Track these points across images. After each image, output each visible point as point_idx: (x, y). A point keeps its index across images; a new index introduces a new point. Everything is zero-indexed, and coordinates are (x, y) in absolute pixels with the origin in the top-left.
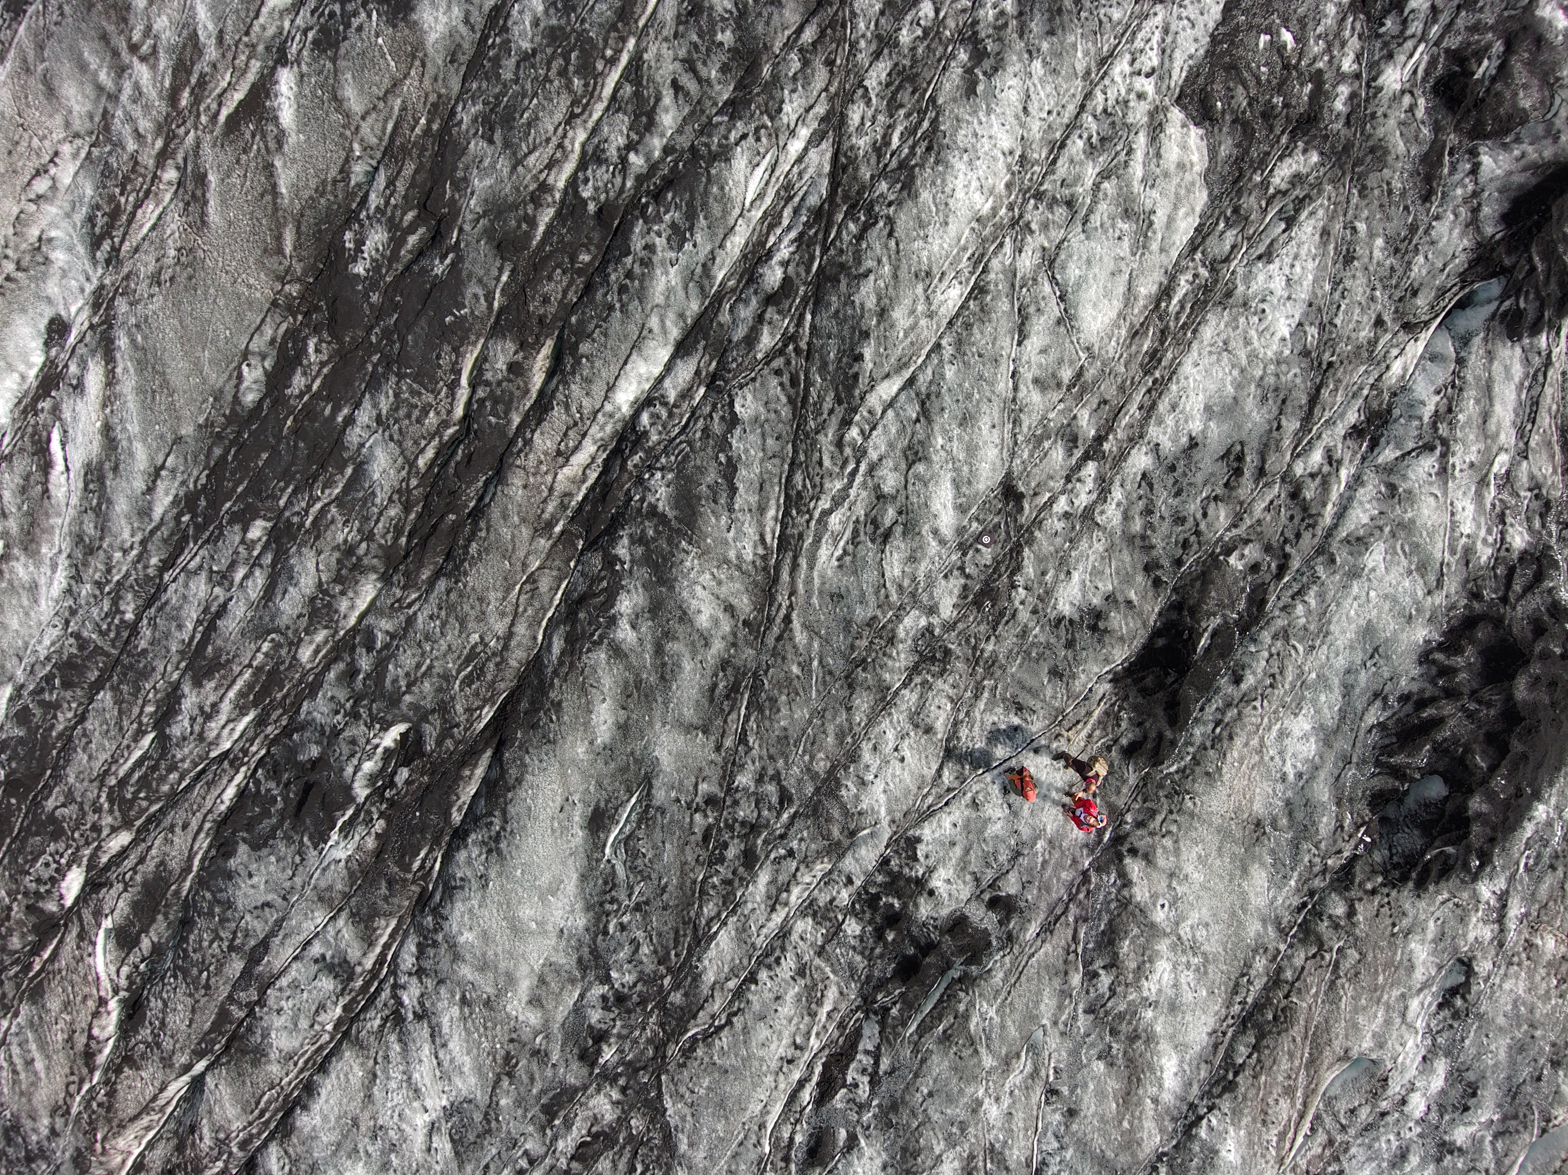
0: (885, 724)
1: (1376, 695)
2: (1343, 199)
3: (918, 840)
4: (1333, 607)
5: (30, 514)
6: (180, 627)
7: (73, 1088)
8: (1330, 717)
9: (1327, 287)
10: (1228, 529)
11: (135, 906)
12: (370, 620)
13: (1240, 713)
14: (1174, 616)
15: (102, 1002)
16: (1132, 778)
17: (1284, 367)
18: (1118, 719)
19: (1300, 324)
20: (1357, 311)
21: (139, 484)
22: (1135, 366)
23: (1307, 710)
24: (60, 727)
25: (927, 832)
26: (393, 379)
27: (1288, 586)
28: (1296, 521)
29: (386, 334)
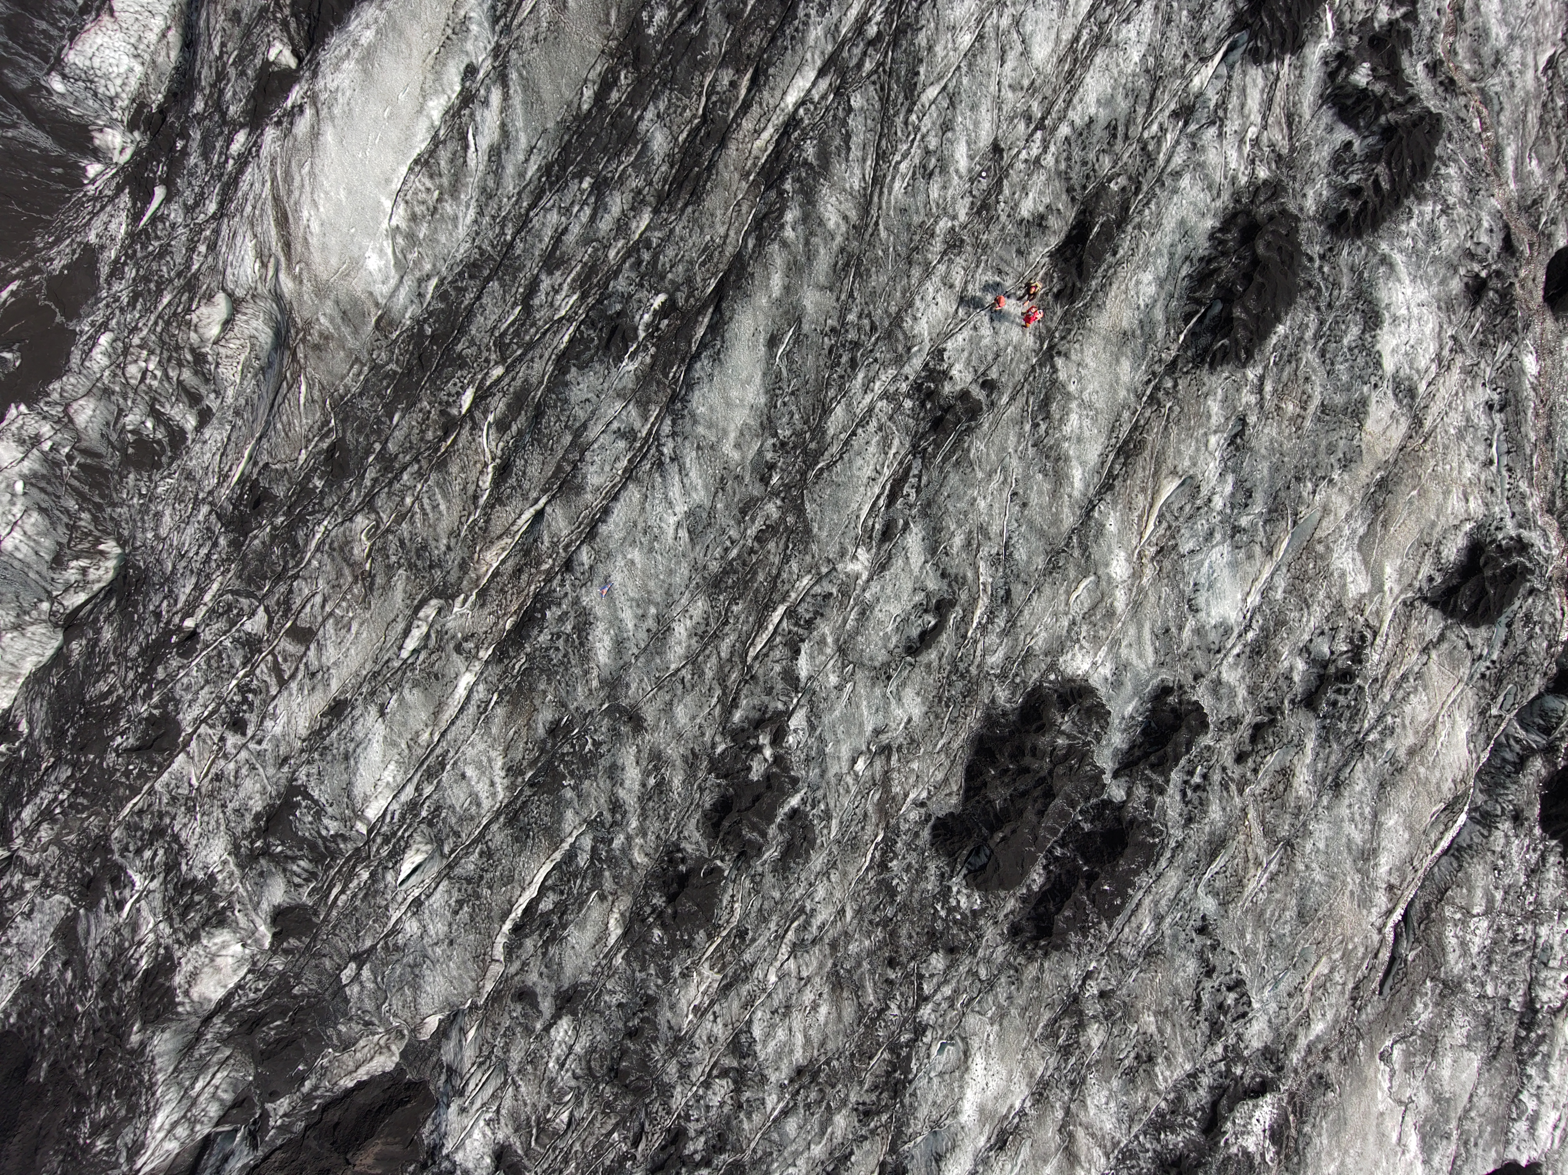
0: (928, 284)
1: (1187, 258)
3: (945, 350)
4: (1164, 210)
5: (455, 175)
6: (540, 241)
7: (464, 519)
8: (1162, 272)
9: (1158, 37)
10: (1110, 169)
11: (509, 406)
12: (648, 234)
13: (1115, 271)
14: (1081, 218)
15: (486, 465)
16: (1059, 312)
17: (1137, 78)
18: (1052, 277)
19: (1145, 55)
20: (1174, 49)
21: (521, 157)
22: (1061, 78)
23: (1151, 268)
24: (466, 302)
25: (949, 345)
26: (667, 92)
27: (1140, 200)
28: (1145, 163)
29: (665, 68)
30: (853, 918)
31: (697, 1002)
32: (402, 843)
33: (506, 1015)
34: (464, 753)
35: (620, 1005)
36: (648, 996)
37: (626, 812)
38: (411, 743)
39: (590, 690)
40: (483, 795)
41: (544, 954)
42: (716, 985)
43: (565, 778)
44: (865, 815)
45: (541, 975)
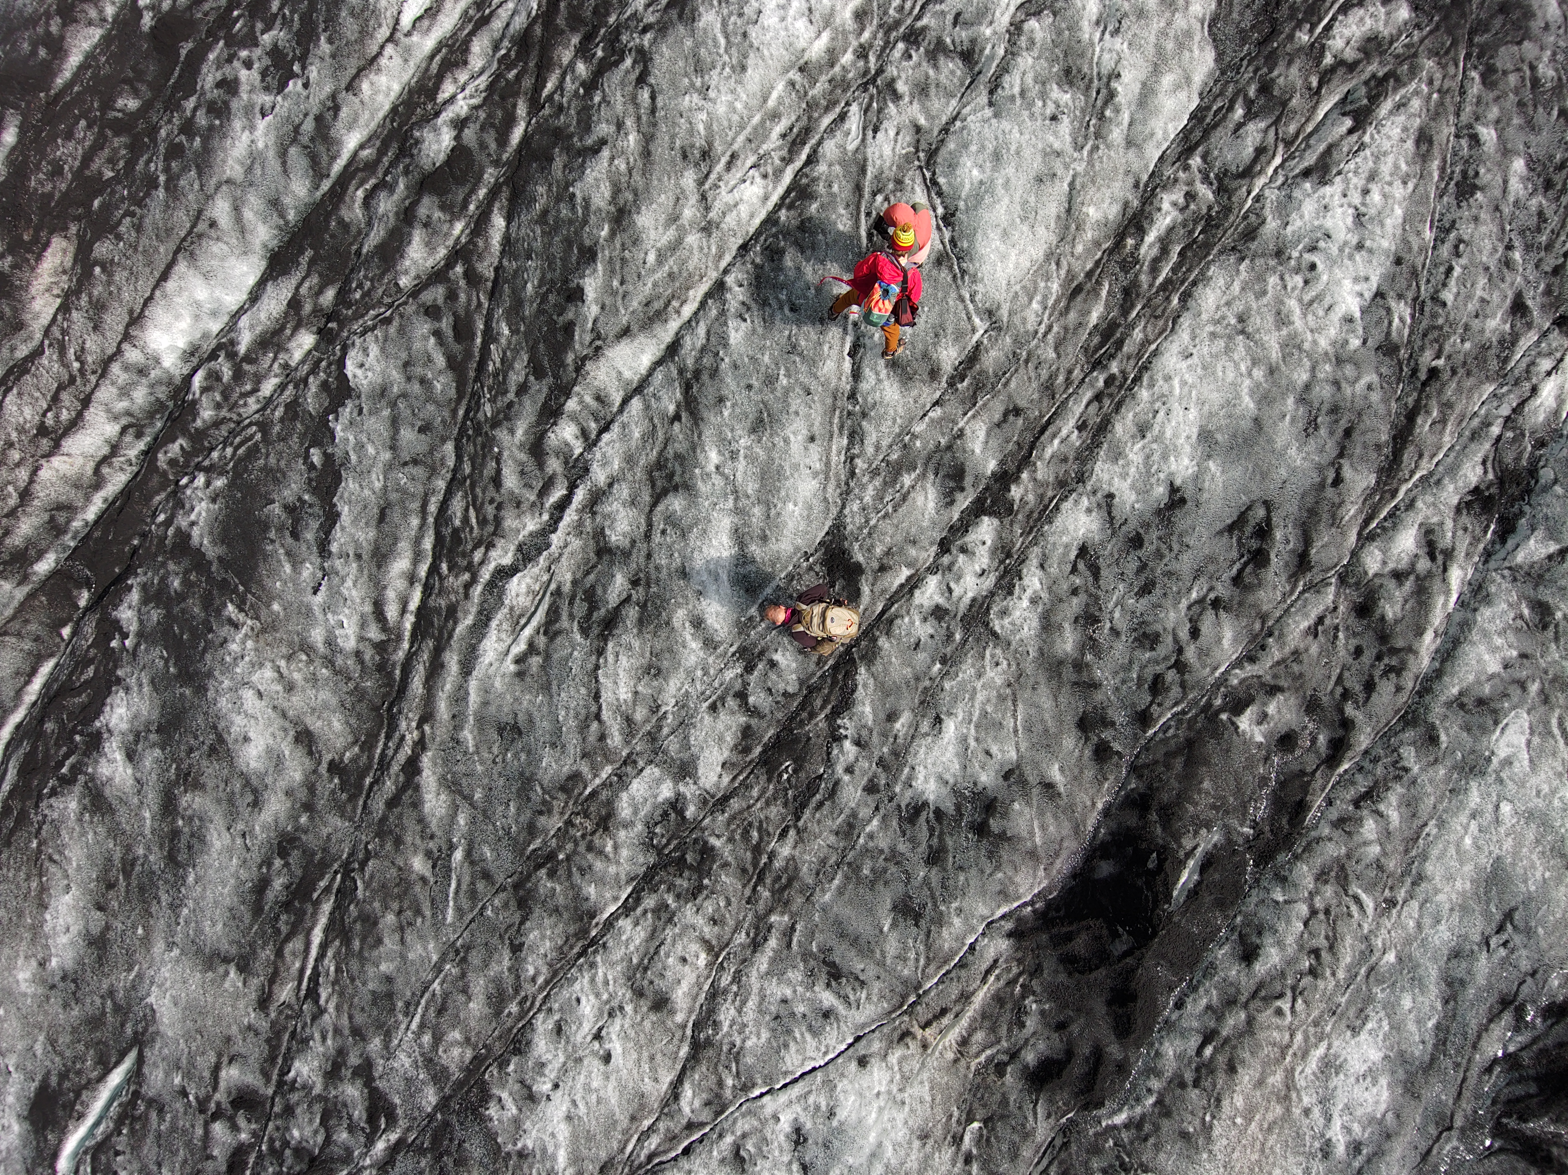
0: (582, 985)
2: (1454, 85)
4: (1431, 828)
8: (1417, 1040)
9: (1428, 235)
10: (1238, 663)
13: (1250, 1021)
14: (1132, 820)
16: (1043, 1129)
17: (1349, 370)
19: (1379, 294)
20: (1482, 281)
22: (1073, 351)
23: (1378, 1022)
27: (1347, 780)
28: (1367, 658)
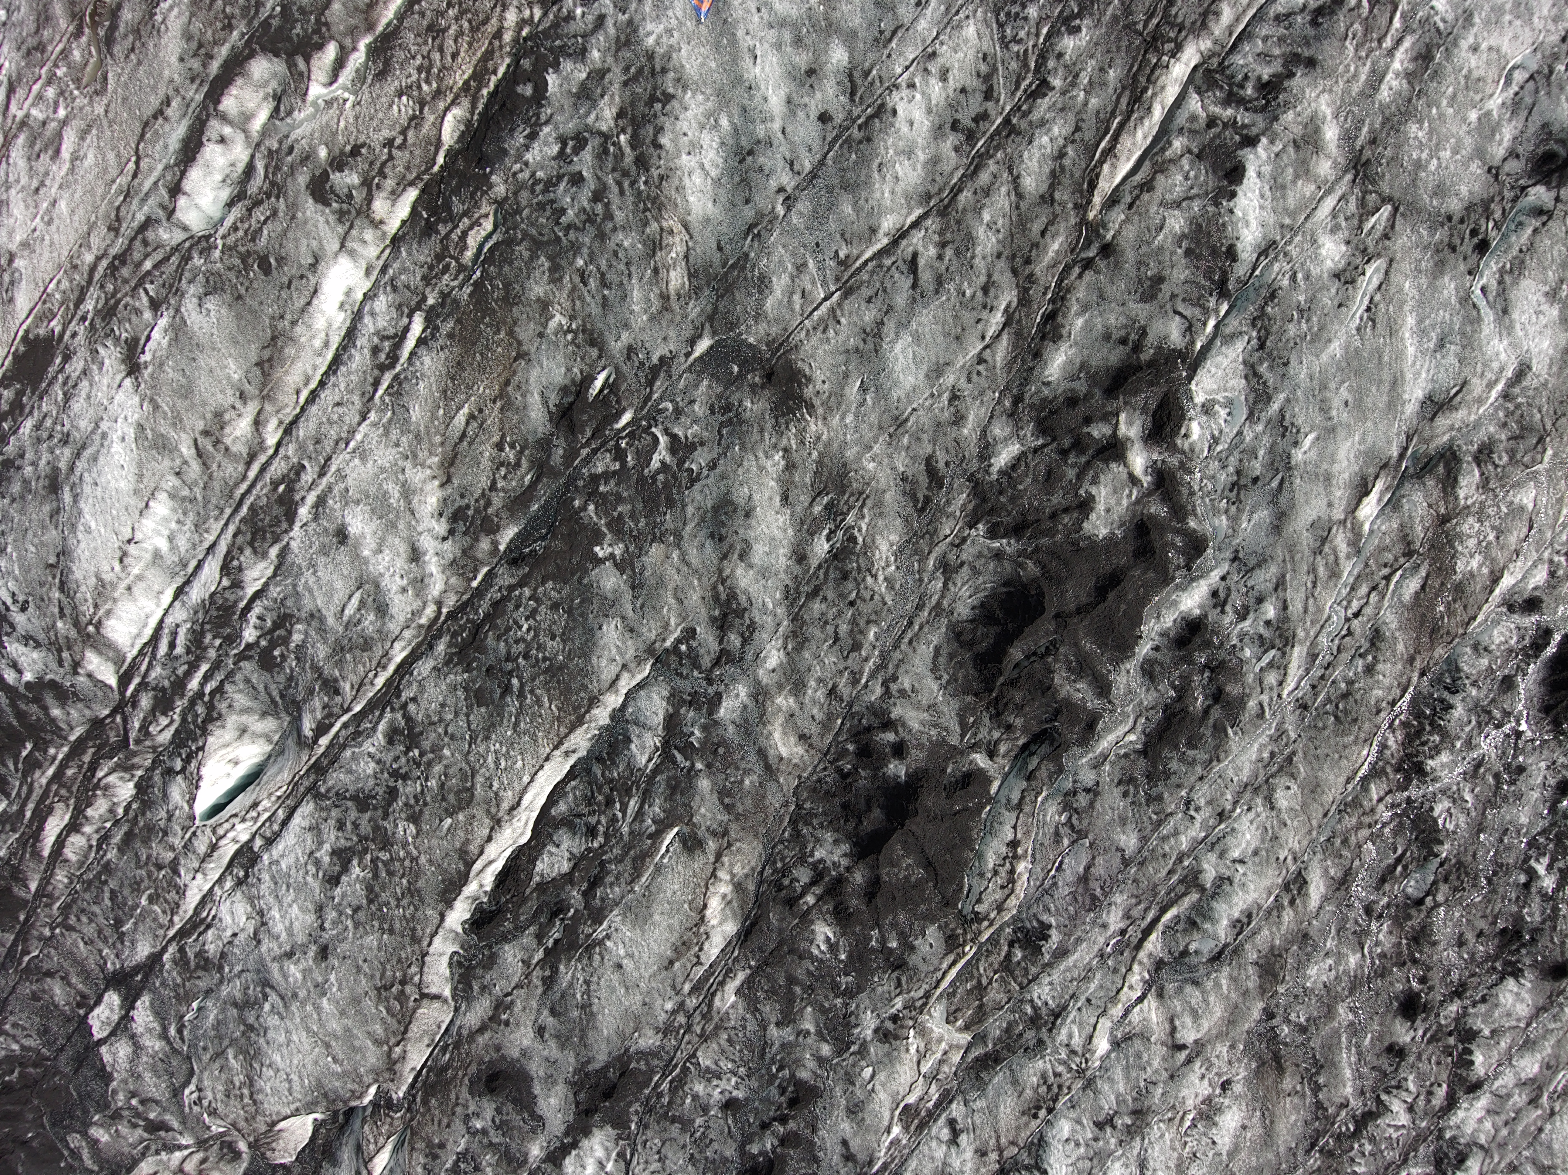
30: (1326, 899)
31: (911, 1099)
32: (200, 709)
33: (458, 1126)
34: (341, 476)
35: (730, 1105)
36: (799, 1084)
37: (752, 627)
38: (206, 444)
39: (664, 297)
40: (392, 584)
41: (549, 982)
42: (956, 1058)
43: (597, 537)
44: (1376, 636)
45: (540, 1031)
